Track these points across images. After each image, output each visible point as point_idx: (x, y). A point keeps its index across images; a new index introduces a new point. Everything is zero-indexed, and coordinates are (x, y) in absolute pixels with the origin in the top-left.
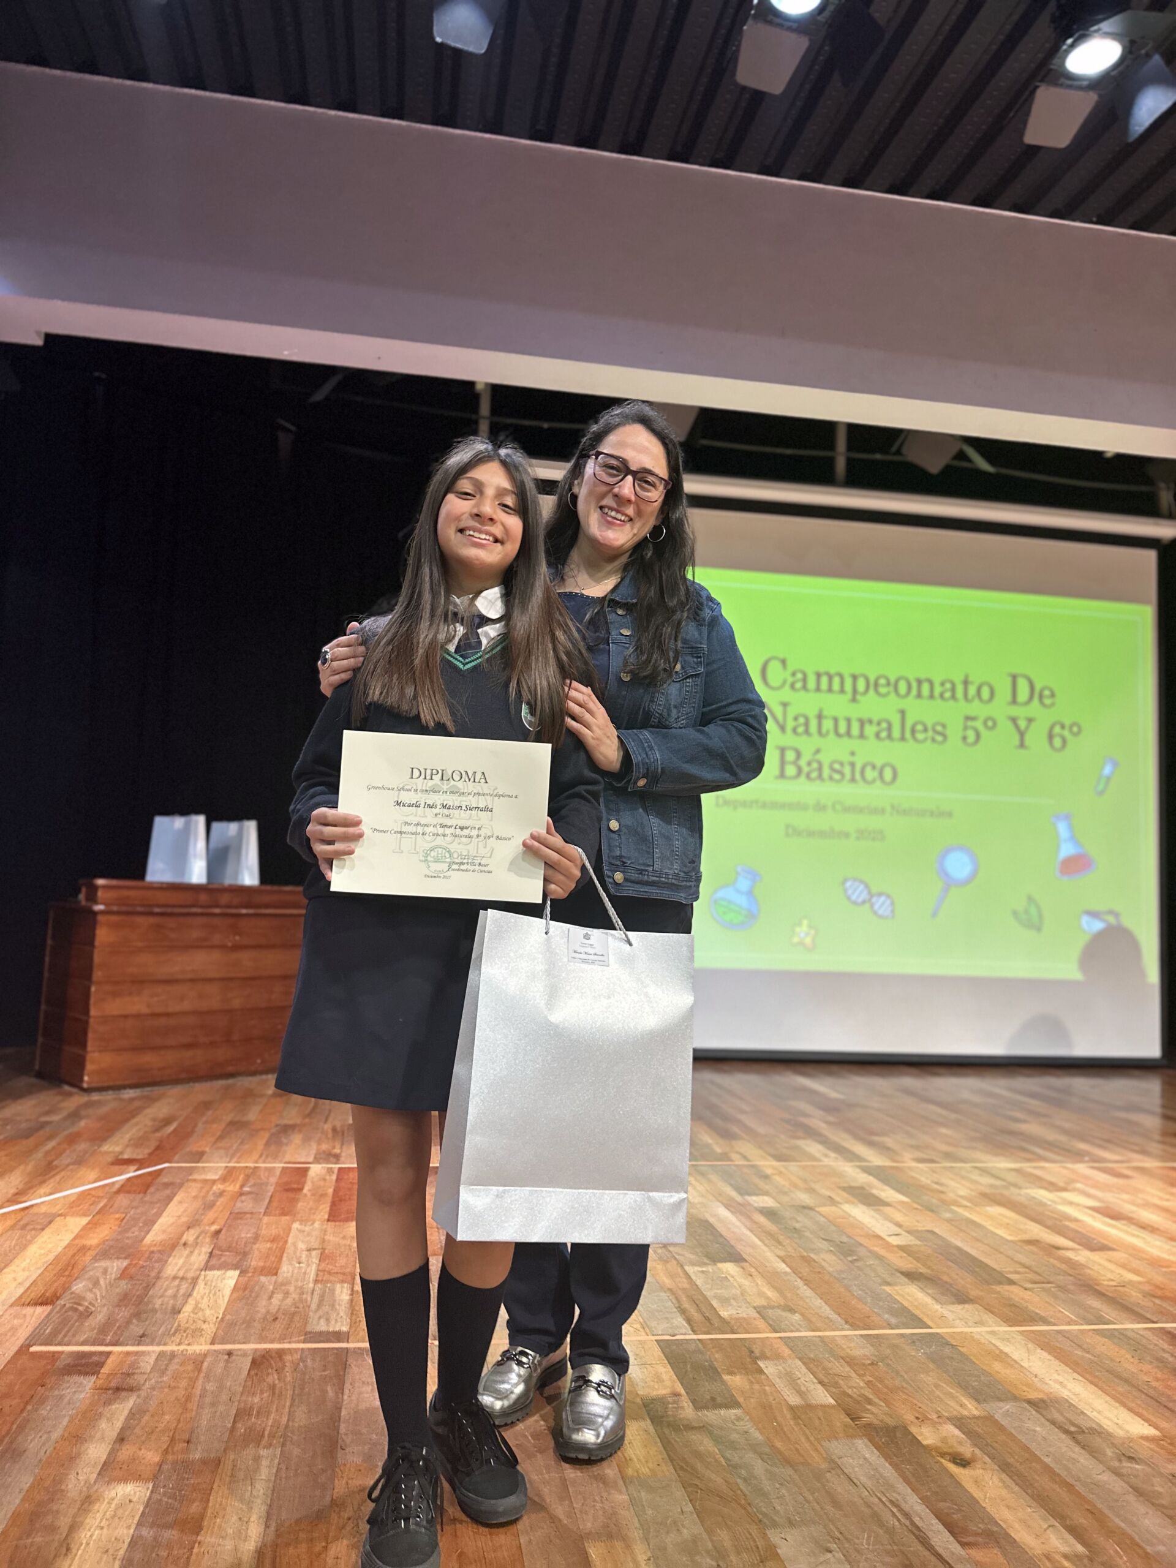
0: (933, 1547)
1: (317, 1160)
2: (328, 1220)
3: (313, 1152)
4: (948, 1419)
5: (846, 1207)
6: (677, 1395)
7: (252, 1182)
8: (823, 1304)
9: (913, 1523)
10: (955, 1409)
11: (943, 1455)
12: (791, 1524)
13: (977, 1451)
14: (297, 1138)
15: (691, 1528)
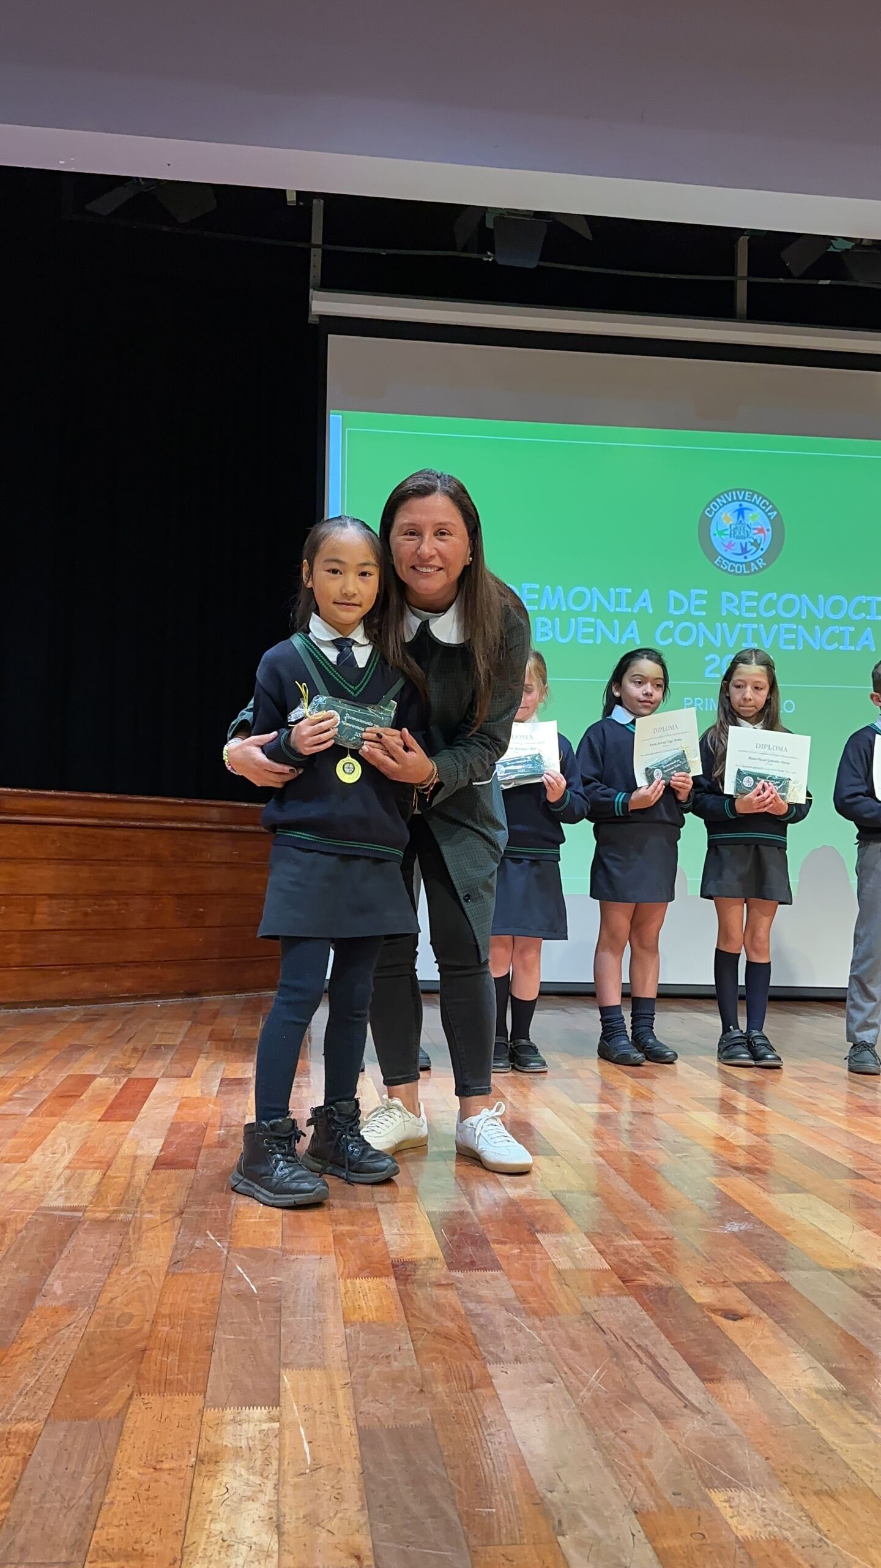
0: (668, 1380)
1: (105, 1073)
2: (100, 1120)
3: (103, 1067)
4: (734, 1283)
5: (695, 1115)
6: (435, 1259)
7: (26, 1089)
8: (632, 1189)
9: (655, 1362)
10: (745, 1275)
11: (714, 1311)
12: (517, 1360)
13: (756, 1310)
14: (90, 1055)
15: (405, 1361)
